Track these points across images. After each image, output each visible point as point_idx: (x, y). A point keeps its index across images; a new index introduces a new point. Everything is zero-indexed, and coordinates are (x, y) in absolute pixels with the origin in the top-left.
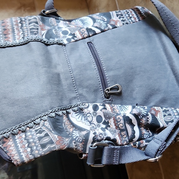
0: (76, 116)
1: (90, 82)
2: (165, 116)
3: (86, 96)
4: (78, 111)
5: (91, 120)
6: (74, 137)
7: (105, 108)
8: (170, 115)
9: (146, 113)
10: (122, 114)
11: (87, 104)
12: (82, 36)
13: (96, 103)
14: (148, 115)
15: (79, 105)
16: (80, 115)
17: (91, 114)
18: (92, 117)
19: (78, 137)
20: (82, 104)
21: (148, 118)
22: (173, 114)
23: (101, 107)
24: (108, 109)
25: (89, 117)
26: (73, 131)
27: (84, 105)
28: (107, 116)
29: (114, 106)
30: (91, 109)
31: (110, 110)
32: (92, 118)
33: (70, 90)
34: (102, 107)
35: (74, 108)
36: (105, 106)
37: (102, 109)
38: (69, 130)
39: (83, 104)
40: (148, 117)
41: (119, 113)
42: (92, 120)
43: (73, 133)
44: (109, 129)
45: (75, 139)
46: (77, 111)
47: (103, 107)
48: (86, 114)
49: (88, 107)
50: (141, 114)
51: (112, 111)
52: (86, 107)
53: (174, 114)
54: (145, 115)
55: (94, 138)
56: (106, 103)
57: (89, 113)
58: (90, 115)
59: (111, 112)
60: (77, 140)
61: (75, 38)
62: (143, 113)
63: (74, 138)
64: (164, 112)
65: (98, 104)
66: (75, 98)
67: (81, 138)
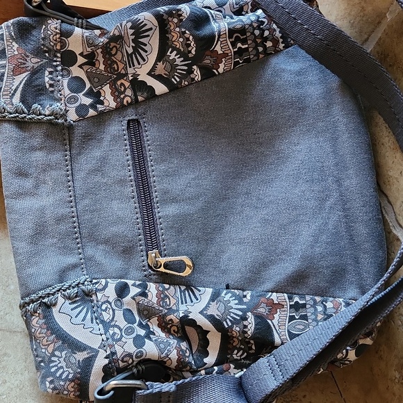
0: (72, 310)
1: (114, 229)
2: (292, 318)
3: (103, 262)
4: (78, 299)
5: (110, 318)
6: (53, 367)
7: (144, 294)
8: (305, 317)
9: (240, 313)
10: (181, 312)
11: (103, 281)
12: (119, 100)
13: (127, 279)
14: (246, 319)
15: (83, 284)
16: (83, 309)
17: (110, 304)
18: (113, 310)
19: (62, 367)
20: (91, 282)
21: (246, 327)
22: (313, 317)
23: (134, 291)
24: (150, 298)
25: (105, 310)
26: (54, 351)
27: (96, 283)
28: (145, 312)
29: (169, 288)
30: (111, 292)
31: (155, 300)
32: (114, 313)
33: (64, 247)
34: (138, 290)
35: (68, 291)
36: (145, 287)
37: (136, 295)
38: (43, 351)
39: (94, 281)
40: (245, 323)
41: (174, 308)
42: (113, 318)
43: (53, 359)
44: (154, 339)
45: (53, 374)
46: (76, 297)
47: (140, 290)
48: (100, 303)
49: (104, 288)
50: (228, 317)
51: (158, 303)
52: (101, 287)
53: (317, 316)
54: (239, 318)
55: (105, 369)
56: (151, 281)
57: (108, 302)
58: (109, 306)
59: (155, 305)
60: (58, 375)
61: (98, 106)
62: (232, 315)
63: (53, 370)
64: (293, 310)
65: (130, 282)
66: (75, 266)
67: (70, 370)
